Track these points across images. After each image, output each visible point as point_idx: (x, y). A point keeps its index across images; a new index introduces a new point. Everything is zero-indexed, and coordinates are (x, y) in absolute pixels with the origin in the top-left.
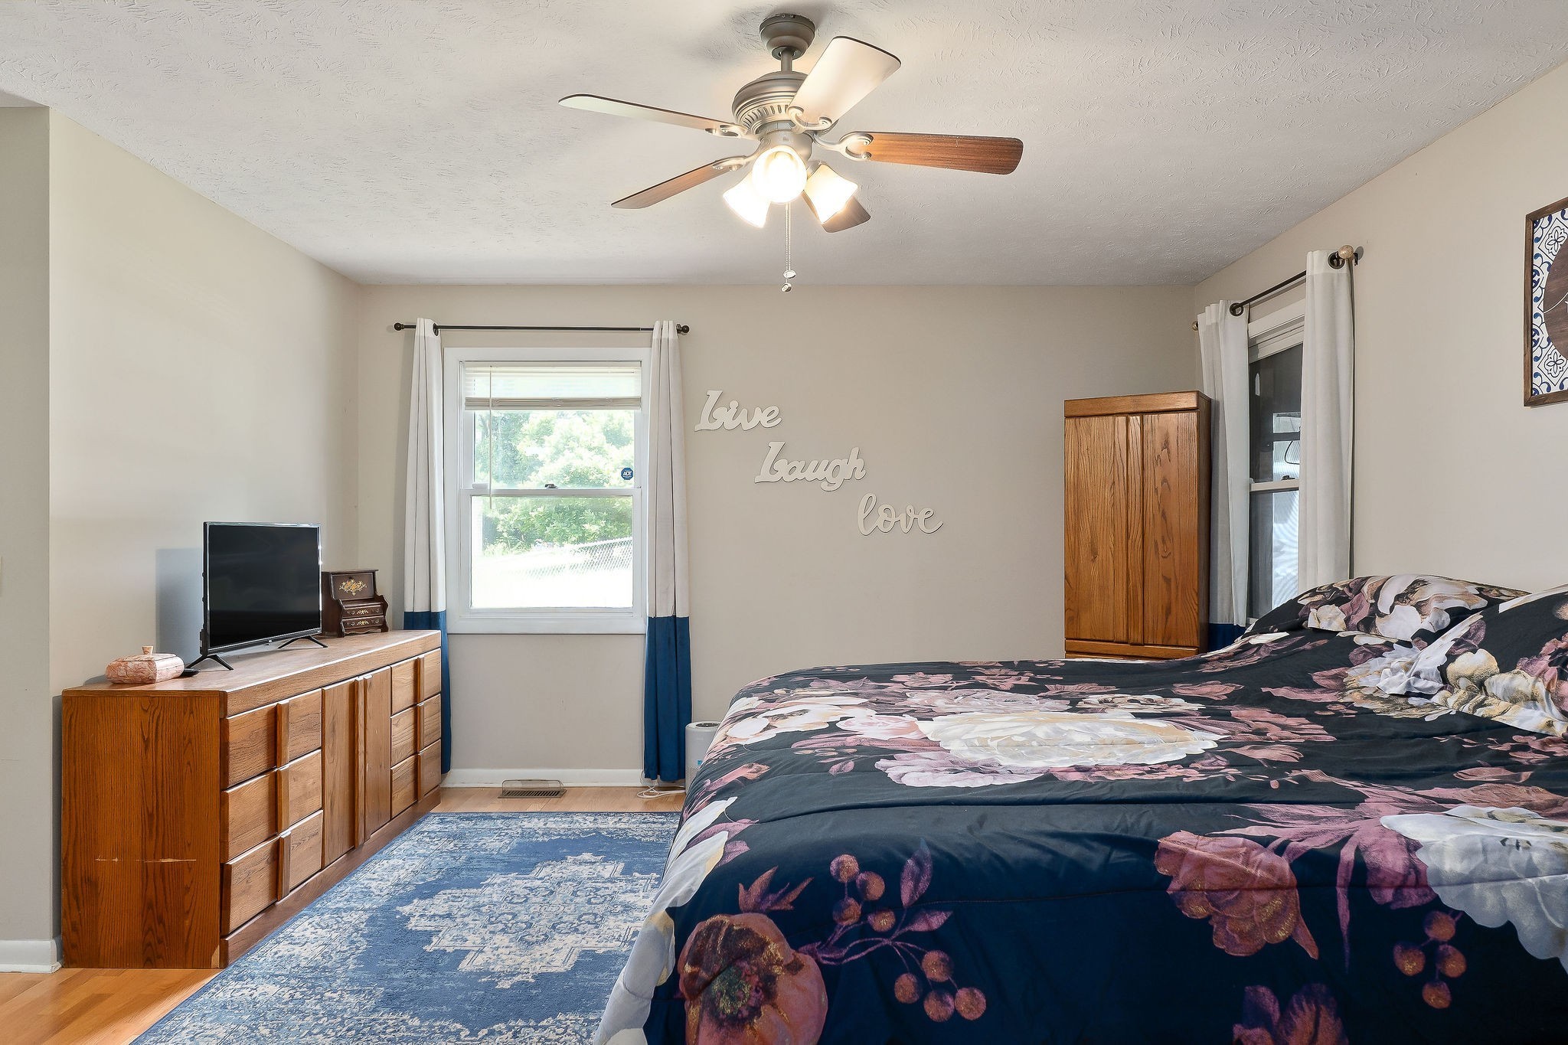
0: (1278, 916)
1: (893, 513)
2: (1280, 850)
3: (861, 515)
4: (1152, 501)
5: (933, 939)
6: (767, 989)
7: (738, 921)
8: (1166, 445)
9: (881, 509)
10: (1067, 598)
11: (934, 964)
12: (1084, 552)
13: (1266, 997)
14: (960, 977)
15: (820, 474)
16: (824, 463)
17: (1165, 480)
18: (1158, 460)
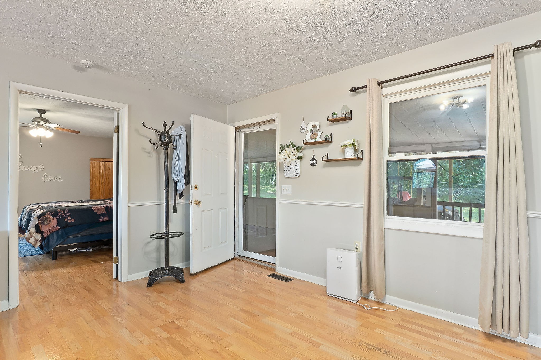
0: (103, 211)
1: (51, 177)
2: (104, 206)
3: (43, 177)
4: (106, 176)
5: (69, 216)
6: (50, 221)
7: (46, 216)
8: (109, 167)
9: (48, 177)
10: (91, 193)
11: (69, 218)
12: (94, 185)
13: (102, 217)
14: (72, 218)
15: (32, 169)
16: (33, 167)
17: (109, 173)
18: (107, 169)
